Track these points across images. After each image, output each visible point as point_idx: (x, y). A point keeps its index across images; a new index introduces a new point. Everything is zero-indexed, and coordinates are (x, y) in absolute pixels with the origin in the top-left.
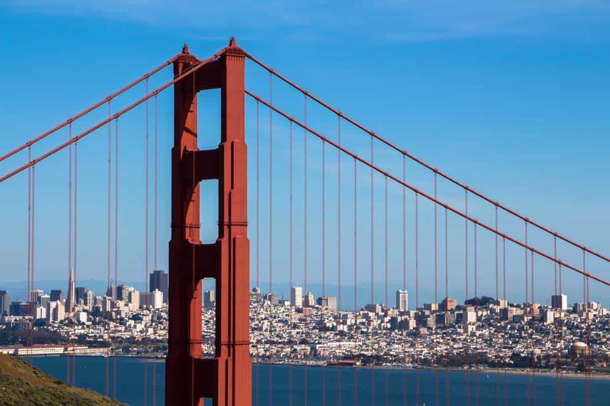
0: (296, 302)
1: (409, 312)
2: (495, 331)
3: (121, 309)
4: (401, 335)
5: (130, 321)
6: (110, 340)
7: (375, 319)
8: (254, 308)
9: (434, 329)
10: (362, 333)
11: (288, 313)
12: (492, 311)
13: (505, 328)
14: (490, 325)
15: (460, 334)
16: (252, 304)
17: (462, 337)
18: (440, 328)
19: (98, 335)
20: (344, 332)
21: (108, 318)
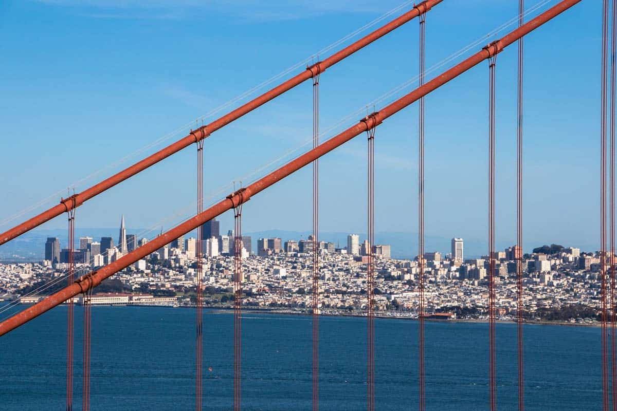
0: (353, 250)
1: (476, 261)
2: (574, 281)
3: (180, 257)
4: (473, 284)
5: (190, 269)
6: (173, 289)
7: (440, 267)
8: (311, 256)
9: (506, 278)
10: (431, 282)
11: (346, 262)
12: (565, 260)
13: (583, 277)
14: (567, 274)
15: (536, 283)
16: (309, 252)
17: (541, 287)
18: (513, 277)
19: (160, 284)
20: (412, 281)
21: (167, 266)
